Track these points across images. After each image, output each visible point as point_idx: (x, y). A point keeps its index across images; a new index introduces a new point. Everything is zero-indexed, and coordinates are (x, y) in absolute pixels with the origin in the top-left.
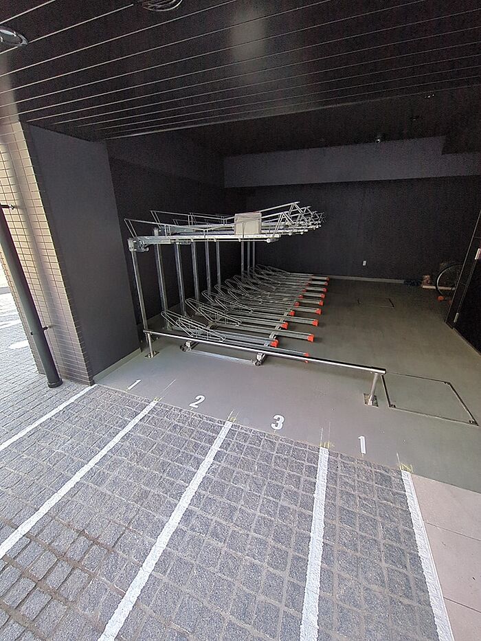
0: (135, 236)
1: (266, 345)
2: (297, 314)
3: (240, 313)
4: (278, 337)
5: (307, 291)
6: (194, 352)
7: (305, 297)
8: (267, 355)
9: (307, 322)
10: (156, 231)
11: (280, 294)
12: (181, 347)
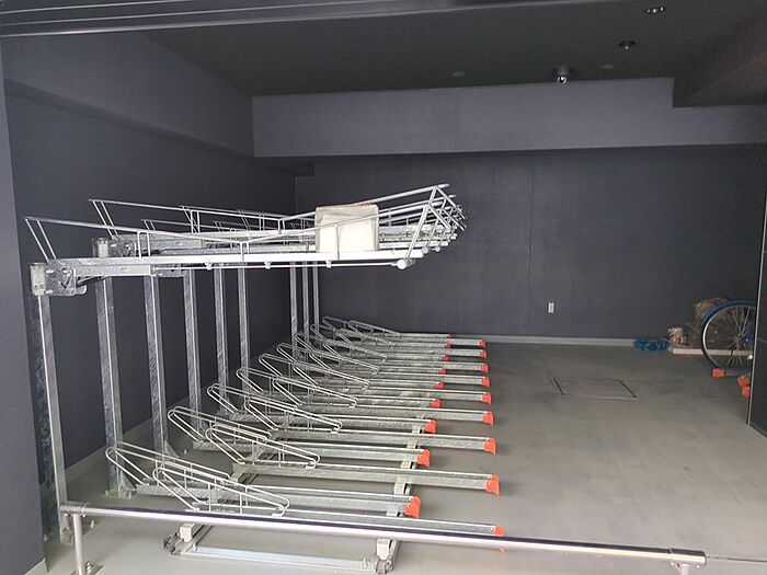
0: (50, 257)
1: (392, 514)
2: (441, 428)
3: (309, 434)
4: (414, 489)
5: (448, 372)
6: (206, 552)
7: (447, 386)
8: (400, 543)
9: (470, 445)
10: (103, 247)
11: (390, 382)
12: (166, 543)
